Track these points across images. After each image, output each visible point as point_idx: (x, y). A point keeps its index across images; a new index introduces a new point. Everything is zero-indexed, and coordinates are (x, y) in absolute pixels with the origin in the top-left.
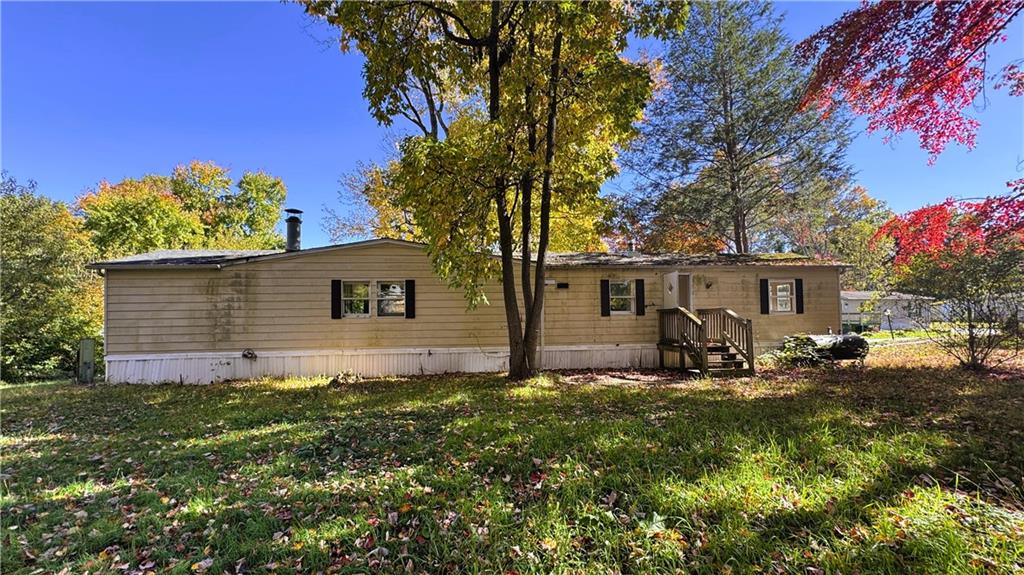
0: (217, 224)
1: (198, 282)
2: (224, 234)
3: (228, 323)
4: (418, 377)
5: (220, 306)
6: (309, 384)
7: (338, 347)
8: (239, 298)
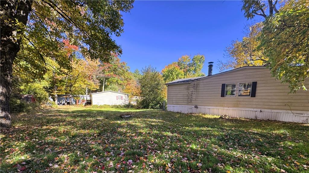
0: (187, 72)
1: (185, 87)
2: (188, 74)
3: (191, 98)
4: (254, 120)
5: (190, 93)
6: (213, 117)
7: (222, 106)
8: (194, 91)
